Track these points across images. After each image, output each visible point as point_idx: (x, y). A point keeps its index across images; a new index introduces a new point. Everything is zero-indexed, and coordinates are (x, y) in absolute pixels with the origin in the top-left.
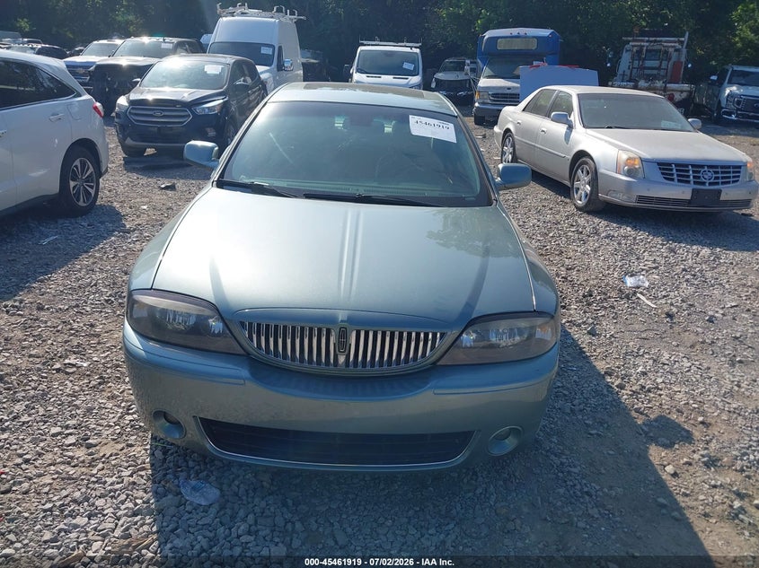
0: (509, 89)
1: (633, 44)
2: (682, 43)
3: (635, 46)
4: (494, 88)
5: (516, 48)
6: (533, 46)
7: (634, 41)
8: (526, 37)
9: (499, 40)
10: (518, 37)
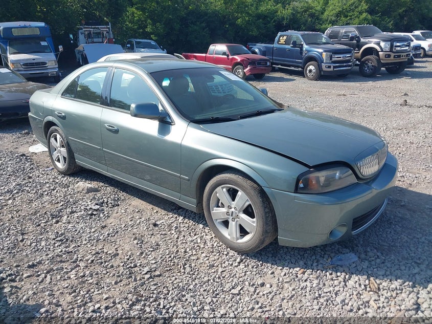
0: (34, 60)
1: (85, 29)
2: (109, 28)
3: (86, 31)
4: (23, 60)
5: (27, 34)
6: (38, 32)
7: (84, 28)
8: (30, 27)
9: (13, 30)
10: (25, 27)
